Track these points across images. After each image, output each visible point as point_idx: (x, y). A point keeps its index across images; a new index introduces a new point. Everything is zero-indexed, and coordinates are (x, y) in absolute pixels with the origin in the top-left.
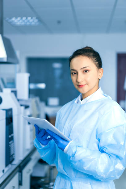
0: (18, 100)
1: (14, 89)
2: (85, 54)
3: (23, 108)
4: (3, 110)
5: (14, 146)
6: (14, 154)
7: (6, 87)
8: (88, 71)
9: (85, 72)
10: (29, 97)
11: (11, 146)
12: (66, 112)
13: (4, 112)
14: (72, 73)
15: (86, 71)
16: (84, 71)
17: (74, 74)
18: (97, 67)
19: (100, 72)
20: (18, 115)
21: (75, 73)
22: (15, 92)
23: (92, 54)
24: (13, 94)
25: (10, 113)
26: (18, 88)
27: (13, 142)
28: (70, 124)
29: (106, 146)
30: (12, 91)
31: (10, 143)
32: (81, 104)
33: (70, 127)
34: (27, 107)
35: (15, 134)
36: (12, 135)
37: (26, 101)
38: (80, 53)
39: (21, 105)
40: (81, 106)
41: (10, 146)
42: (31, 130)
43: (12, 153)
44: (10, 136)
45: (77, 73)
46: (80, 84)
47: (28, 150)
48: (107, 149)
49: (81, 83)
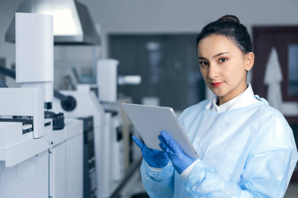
0: (102, 103)
1: (94, 86)
2: (222, 30)
3: (108, 115)
4: (80, 119)
5: (96, 177)
6: (96, 189)
7: (80, 82)
8: (227, 59)
9: (221, 61)
10: (118, 97)
11: (92, 176)
12: (193, 122)
13: (81, 122)
14: (201, 63)
15: (223, 60)
16: (219, 60)
17: (203, 63)
18: (242, 51)
19: (249, 59)
20: (102, 126)
21: (205, 64)
22: (95, 90)
23: (233, 30)
24: (93, 94)
25: (89, 123)
26: (101, 83)
27: (95, 170)
28: (201, 145)
29: (250, 180)
30: (92, 89)
31: (91, 171)
32: (219, 112)
33: (202, 150)
34: (114, 114)
35: (98, 157)
36: (93, 159)
37: (112, 104)
38: (213, 29)
39: (106, 111)
40: (219, 116)
41: (89, 175)
42: (121, 151)
43: (93, 187)
44: (90, 161)
45: (207, 63)
46: (213, 82)
47: (116, 182)
48: (251, 184)
49: (215, 80)
